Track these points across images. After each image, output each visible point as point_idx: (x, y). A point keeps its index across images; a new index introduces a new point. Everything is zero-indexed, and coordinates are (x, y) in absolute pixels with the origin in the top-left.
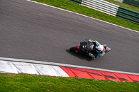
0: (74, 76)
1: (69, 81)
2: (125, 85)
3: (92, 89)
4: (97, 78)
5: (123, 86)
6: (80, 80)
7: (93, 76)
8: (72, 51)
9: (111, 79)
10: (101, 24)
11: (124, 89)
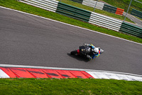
0: (15, 76)
1: (10, 82)
2: (68, 81)
3: (34, 88)
4: (39, 77)
5: (66, 83)
6: (22, 80)
7: (35, 74)
8: (73, 54)
9: (53, 77)
10: (41, 21)
11: (67, 85)
